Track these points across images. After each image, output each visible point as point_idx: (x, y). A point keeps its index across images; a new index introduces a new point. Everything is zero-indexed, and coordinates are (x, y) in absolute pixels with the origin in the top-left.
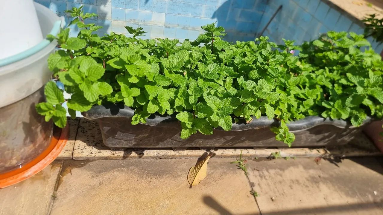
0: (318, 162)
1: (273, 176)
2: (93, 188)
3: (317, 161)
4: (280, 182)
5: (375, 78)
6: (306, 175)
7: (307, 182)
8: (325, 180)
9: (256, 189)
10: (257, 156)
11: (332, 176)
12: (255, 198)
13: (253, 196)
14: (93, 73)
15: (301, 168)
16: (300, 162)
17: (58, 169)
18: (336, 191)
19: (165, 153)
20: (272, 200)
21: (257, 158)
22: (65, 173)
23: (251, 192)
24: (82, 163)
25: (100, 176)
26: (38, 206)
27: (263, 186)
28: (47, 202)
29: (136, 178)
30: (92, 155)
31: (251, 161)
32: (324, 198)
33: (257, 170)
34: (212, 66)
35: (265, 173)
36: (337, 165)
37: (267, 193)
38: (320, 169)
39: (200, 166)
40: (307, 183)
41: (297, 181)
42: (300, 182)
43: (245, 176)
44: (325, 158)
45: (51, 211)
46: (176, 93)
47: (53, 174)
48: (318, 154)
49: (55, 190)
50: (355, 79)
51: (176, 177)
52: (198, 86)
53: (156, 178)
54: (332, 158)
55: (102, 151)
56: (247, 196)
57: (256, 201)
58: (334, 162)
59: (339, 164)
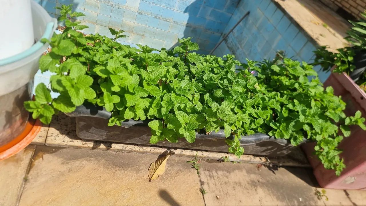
0: (259, 169)
1: (221, 177)
2: (62, 174)
3: (258, 167)
4: (226, 183)
5: (315, 109)
6: (248, 179)
7: (247, 185)
8: (262, 185)
9: (205, 187)
10: (209, 158)
11: (268, 181)
12: (203, 196)
13: (201, 194)
14: (82, 81)
15: (244, 172)
16: (244, 167)
17: (30, 153)
18: (270, 195)
19: (131, 148)
20: (217, 198)
21: (209, 160)
22: (37, 157)
23: (200, 189)
24: (54, 150)
25: (69, 164)
26: (10, 187)
27: (211, 185)
28: (19, 184)
29: (102, 169)
30: (64, 144)
31: (204, 161)
32: (260, 200)
33: (208, 171)
34: (185, 82)
35: (215, 174)
36: (274, 172)
37: (213, 192)
38: (260, 175)
39: (160, 162)
40: (248, 186)
41: (240, 183)
42: (242, 184)
43: (197, 175)
44: (265, 166)
45: (22, 192)
46: (151, 103)
47: (26, 158)
48: (260, 162)
49: (27, 173)
50: (299, 107)
51: (138, 170)
52: (171, 100)
53: (121, 170)
54: (271, 166)
55: (73, 140)
56: (197, 193)
57: (204, 198)
58: (272, 169)
59: (276, 171)
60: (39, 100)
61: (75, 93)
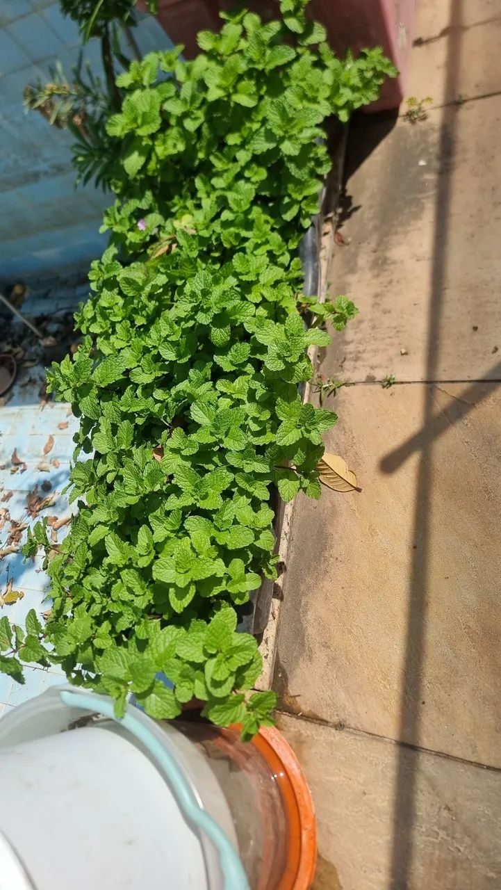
0: (345, 241)
1: (359, 336)
2: (333, 660)
3: (341, 241)
4: (374, 328)
5: (272, 111)
6: (368, 275)
7: (381, 279)
8: (382, 245)
9: (380, 374)
10: (315, 353)
11: (376, 228)
12: (397, 383)
13: (393, 386)
15: (352, 279)
16: (340, 277)
17: (285, 718)
18: (406, 233)
20: (406, 354)
21: (319, 354)
22: (294, 707)
23: (384, 387)
24: (280, 675)
25: (311, 646)
26: (353, 753)
27: (375, 361)
28: (348, 737)
29: (326, 584)
30: (270, 656)
31: (322, 366)
32: (418, 260)
33: (344, 361)
35: (350, 348)
36: (356, 209)
37: (391, 360)
38: (360, 243)
39: (322, 465)
40: (384, 278)
41: (376, 296)
42: (379, 290)
43: (352, 387)
44: (339, 226)
45: (367, 733)
46: (243, 492)
47: (295, 727)
48: (331, 237)
49: (325, 724)
50: (258, 143)
51: (334, 512)
52: (242, 452)
53: (331, 547)
54: (340, 210)
56: (391, 395)
57: (402, 383)
58: (349, 210)
59: (355, 204)
60: (239, 717)
61: (240, 653)
